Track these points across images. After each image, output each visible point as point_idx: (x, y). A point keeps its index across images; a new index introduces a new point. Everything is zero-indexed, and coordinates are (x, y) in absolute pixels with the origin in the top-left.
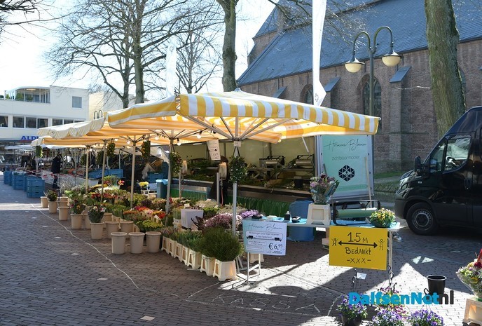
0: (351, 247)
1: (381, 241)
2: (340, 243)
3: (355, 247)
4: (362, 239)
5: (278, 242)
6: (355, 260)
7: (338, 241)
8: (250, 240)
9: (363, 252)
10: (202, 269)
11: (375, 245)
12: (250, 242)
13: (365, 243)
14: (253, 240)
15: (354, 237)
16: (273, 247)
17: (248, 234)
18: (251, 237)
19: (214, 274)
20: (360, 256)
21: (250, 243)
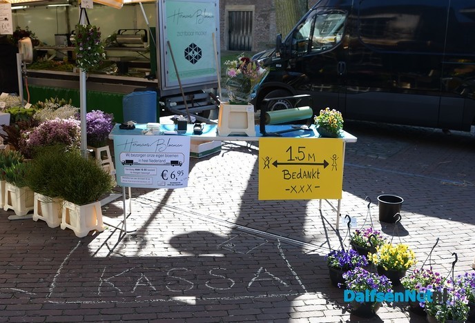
0: (291, 169)
1: (335, 158)
2: (276, 164)
3: (296, 169)
4: (307, 156)
5: (177, 168)
6: (298, 189)
7: (272, 162)
8: (128, 166)
9: (309, 175)
10: (36, 216)
11: (326, 164)
12: (128, 169)
13: (312, 161)
14: (133, 167)
15: (295, 154)
16: (168, 175)
17: (124, 158)
18: (130, 162)
19: (64, 225)
20: (305, 182)
21: (127, 172)
